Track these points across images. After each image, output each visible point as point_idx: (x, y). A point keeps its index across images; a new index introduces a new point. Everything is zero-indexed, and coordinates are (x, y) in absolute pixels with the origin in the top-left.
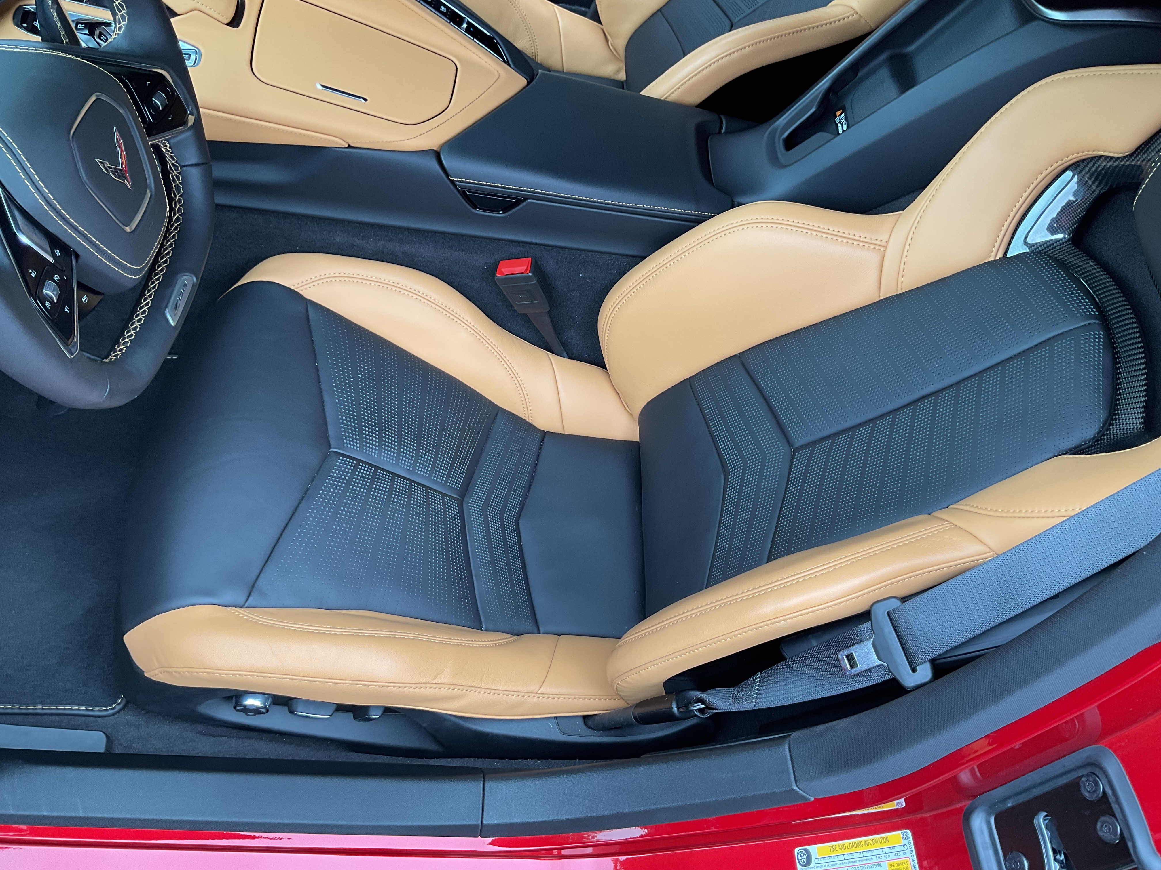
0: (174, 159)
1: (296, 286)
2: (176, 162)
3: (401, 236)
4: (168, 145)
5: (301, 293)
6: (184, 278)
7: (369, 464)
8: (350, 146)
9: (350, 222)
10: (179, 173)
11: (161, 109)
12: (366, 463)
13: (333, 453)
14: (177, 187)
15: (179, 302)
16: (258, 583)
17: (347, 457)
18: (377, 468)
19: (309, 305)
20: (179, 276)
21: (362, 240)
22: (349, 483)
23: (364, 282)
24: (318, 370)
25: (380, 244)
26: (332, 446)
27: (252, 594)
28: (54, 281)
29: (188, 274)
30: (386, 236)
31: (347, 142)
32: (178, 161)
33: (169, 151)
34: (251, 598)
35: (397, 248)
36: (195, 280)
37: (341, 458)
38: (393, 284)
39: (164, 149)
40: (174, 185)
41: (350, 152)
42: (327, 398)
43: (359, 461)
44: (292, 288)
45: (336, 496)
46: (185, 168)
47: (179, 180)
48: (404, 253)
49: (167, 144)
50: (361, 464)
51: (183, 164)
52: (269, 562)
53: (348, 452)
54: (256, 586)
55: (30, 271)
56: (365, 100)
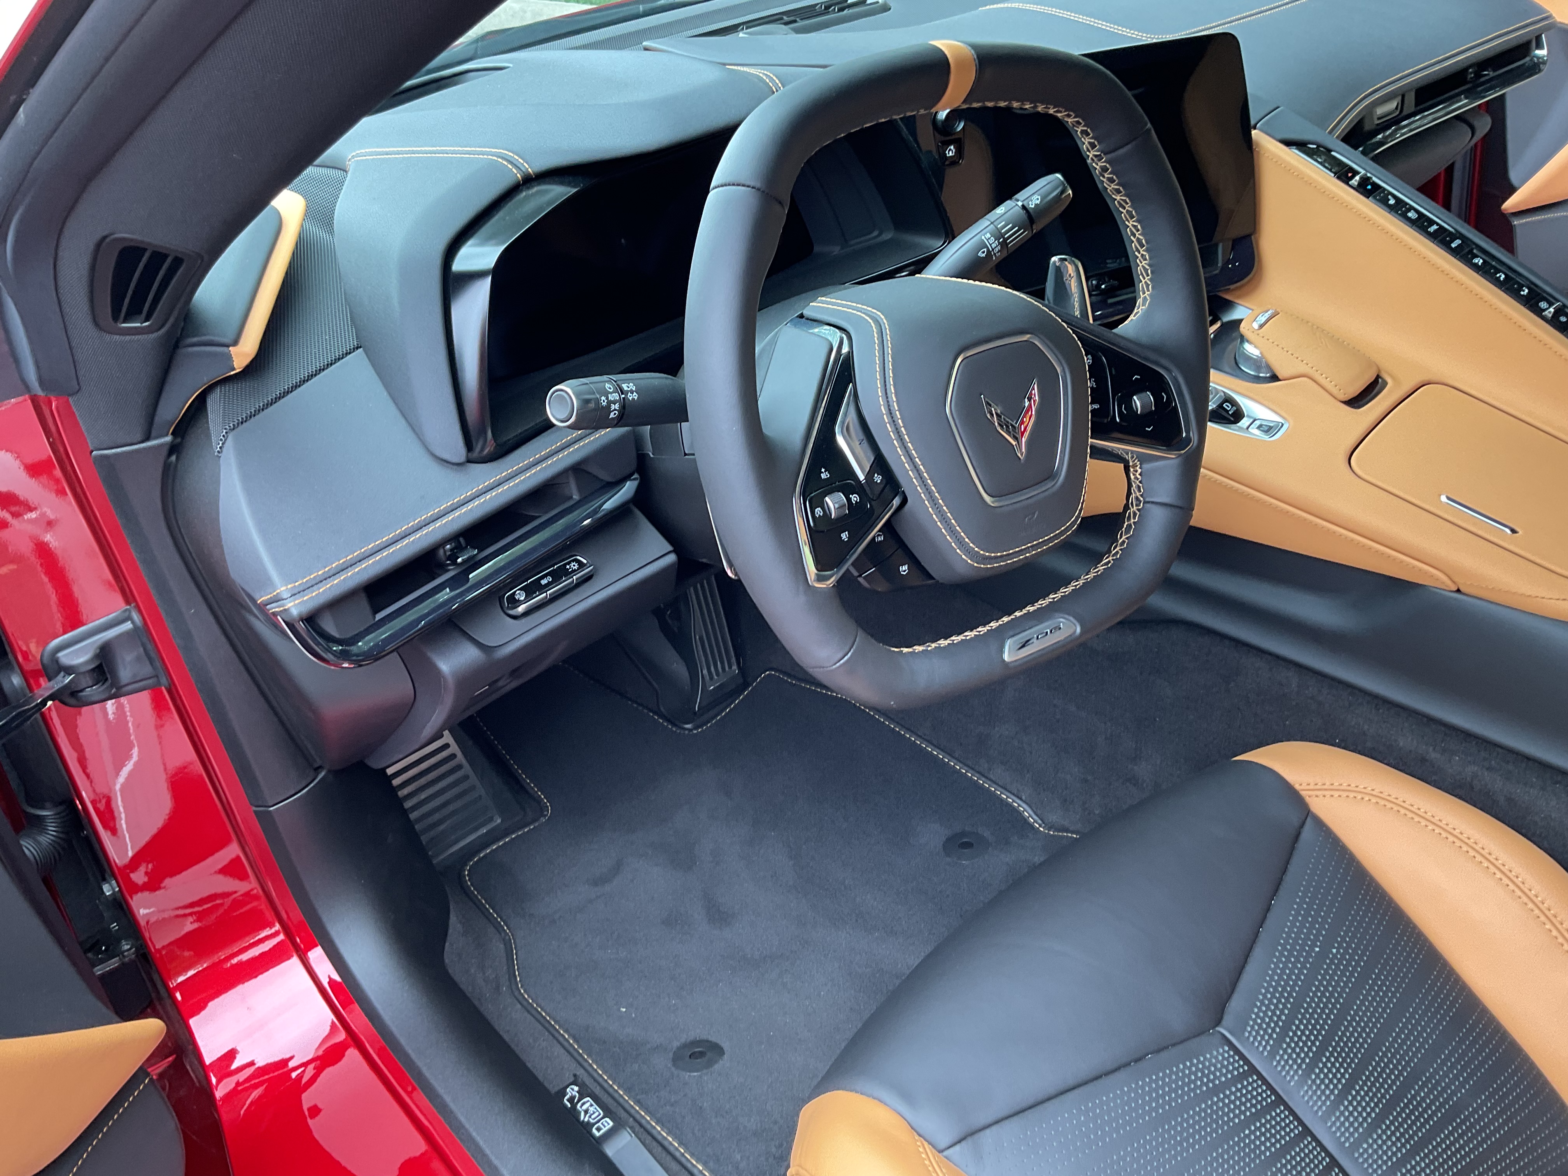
0: (1140, 491)
1: (1304, 786)
2: (1141, 496)
3: (1510, 767)
4: (1139, 471)
5: (1307, 799)
6: (1062, 620)
7: (1270, 1087)
8: (1458, 591)
9: (1431, 720)
10: (1139, 510)
11: (1139, 412)
12: (1265, 1081)
13: (1219, 1036)
14: (1129, 526)
15: (1035, 640)
16: (982, 1134)
17: (1237, 1052)
18: (1280, 1100)
19: (1309, 819)
20: (1057, 615)
21: (1442, 754)
22: (1216, 1090)
23: (1417, 819)
24: (1268, 910)
25: (1471, 769)
26: (1224, 1022)
27: (963, 1143)
28: (849, 500)
29: (1071, 618)
30: (1485, 759)
31: (1454, 582)
32: (1144, 495)
33: (1138, 479)
34: (957, 1148)
35: (1496, 783)
36: (1078, 630)
37: (1226, 1048)
38: (1466, 840)
39: (1134, 475)
40: (1126, 523)
41: (1456, 599)
42: (1258, 952)
43: (1253, 1070)
44: (1297, 787)
45: (1181, 1097)
46: (1148, 505)
47: (1134, 518)
48: (1510, 800)
49: (1138, 468)
50: (1255, 1078)
51: (1147, 500)
52: (1015, 1118)
53: (1244, 1047)
54: (976, 1136)
55: (823, 470)
56: (1513, 531)
